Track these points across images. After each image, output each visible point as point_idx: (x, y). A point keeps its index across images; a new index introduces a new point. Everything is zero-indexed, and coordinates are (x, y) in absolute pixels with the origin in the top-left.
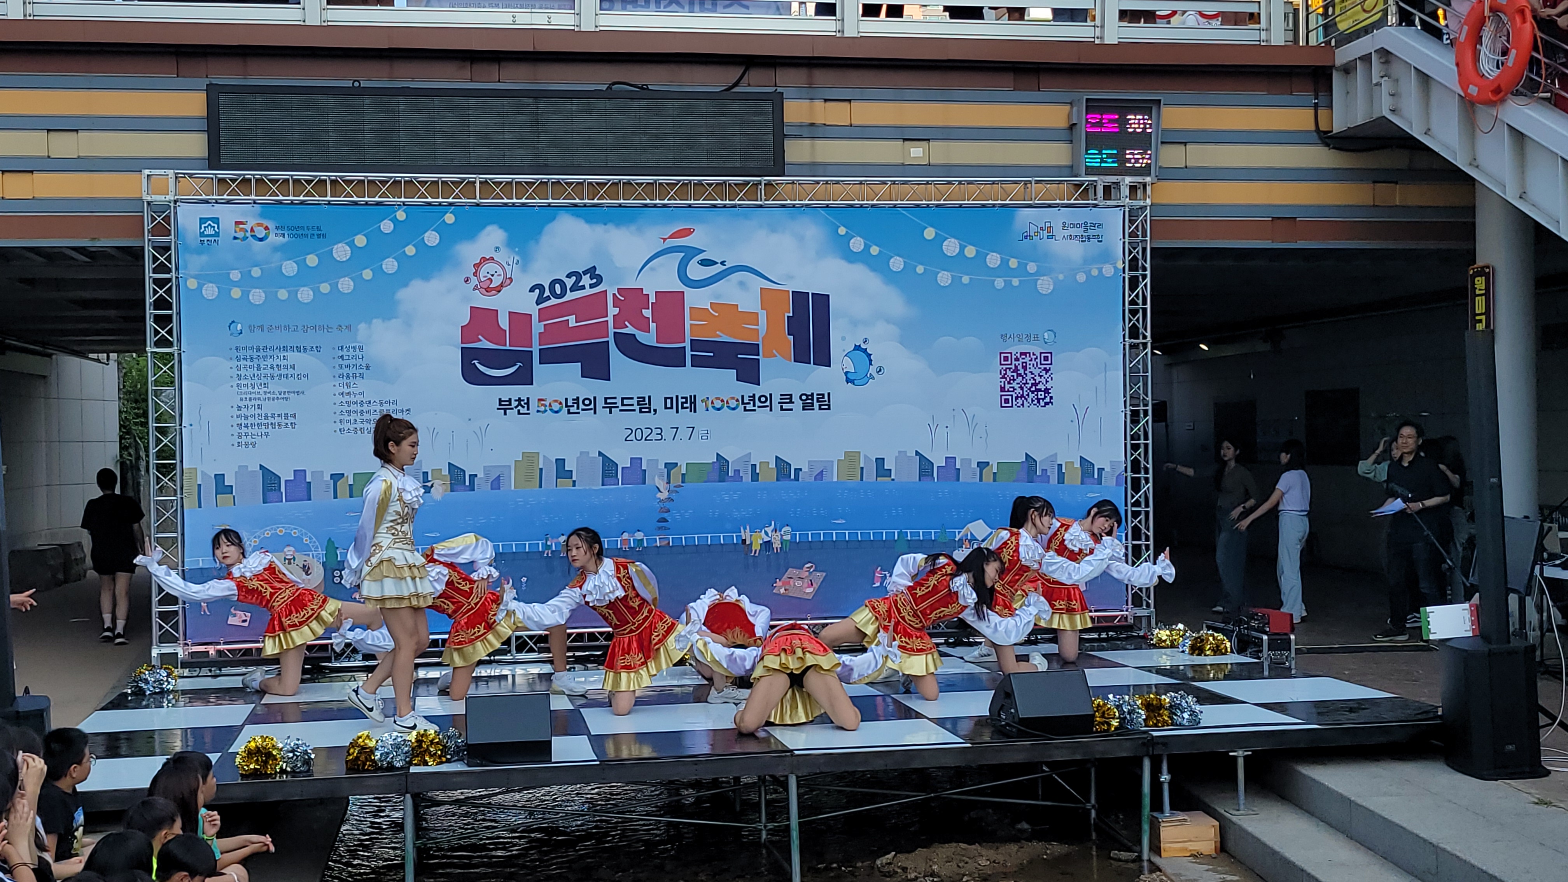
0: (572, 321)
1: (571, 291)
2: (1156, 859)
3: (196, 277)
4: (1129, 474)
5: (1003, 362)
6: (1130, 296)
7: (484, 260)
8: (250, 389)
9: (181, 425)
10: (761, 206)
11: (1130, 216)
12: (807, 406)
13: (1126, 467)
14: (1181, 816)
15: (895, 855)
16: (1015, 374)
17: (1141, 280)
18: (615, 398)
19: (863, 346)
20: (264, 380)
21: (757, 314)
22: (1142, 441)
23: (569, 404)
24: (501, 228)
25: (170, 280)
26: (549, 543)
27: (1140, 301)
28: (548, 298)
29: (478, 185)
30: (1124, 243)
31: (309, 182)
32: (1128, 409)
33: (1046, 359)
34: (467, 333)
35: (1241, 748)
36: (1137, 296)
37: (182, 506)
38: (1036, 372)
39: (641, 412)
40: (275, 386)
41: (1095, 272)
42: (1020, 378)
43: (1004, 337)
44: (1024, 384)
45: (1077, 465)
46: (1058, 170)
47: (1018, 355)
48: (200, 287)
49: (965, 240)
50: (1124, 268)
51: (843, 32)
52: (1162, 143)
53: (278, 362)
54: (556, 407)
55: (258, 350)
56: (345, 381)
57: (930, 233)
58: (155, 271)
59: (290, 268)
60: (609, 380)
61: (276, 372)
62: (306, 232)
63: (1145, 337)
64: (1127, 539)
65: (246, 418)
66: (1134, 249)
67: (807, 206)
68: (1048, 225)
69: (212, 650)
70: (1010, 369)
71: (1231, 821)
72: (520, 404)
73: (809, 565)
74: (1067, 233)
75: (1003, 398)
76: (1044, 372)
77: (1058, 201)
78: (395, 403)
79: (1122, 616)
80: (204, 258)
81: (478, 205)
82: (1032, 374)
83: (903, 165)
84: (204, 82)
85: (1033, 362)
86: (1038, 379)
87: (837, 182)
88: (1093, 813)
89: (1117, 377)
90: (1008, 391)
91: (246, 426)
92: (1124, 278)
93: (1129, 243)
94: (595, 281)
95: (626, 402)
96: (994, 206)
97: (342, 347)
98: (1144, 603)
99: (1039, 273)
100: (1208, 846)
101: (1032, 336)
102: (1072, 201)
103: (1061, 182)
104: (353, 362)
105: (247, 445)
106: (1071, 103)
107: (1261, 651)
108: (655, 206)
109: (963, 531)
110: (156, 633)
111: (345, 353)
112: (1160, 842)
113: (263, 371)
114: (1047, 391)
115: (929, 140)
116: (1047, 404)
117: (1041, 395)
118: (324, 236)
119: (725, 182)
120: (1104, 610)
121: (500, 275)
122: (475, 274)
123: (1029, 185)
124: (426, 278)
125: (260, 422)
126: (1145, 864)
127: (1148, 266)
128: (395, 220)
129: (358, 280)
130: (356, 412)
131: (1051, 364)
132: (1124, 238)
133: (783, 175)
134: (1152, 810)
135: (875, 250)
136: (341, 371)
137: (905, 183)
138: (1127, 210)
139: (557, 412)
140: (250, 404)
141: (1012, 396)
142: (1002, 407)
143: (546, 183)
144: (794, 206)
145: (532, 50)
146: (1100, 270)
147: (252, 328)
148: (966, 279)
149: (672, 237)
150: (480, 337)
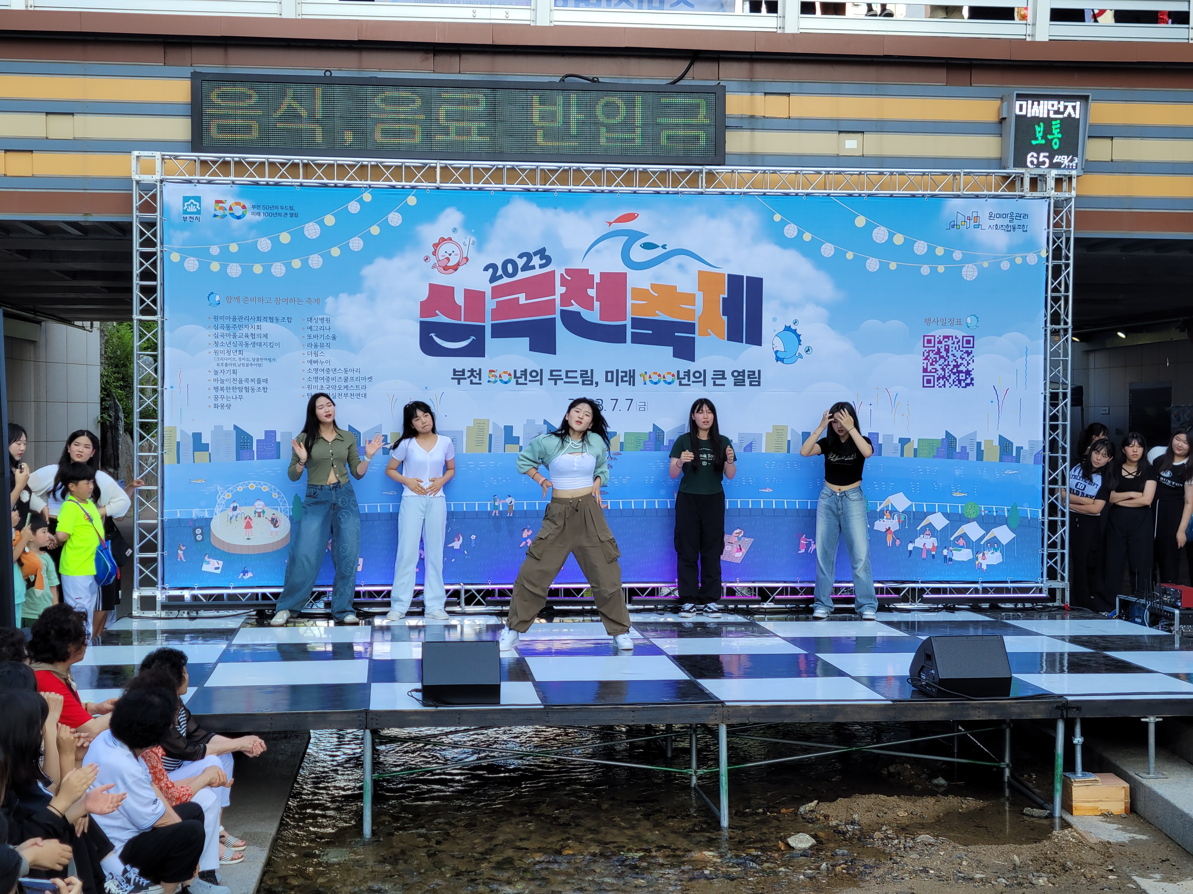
0: (522, 299)
1: (522, 271)
2: (1068, 817)
3: (179, 251)
4: (1047, 453)
5: (926, 345)
6: (1052, 283)
7: (443, 240)
8: (226, 355)
9: (162, 387)
10: (702, 193)
11: (1055, 207)
12: (739, 383)
13: (1044, 447)
14: (1093, 777)
15: (818, 803)
16: (938, 356)
17: (1063, 268)
18: (560, 371)
19: (793, 327)
20: (239, 348)
21: (695, 295)
22: (1060, 422)
23: (518, 375)
24: (458, 210)
25: (155, 254)
26: (497, 504)
27: (1063, 288)
28: (501, 277)
29: (438, 170)
30: (1048, 233)
31: (283, 164)
32: (1048, 391)
33: (968, 342)
34: (426, 308)
35: (1153, 715)
36: (1060, 284)
37: (163, 461)
38: (958, 354)
39: (583, 384)
40: (250, 354)
41: (1019, 261)
42: (942, 360)
43: (928, 321)
44: (947, 366)
45: (996, 443)
46: (987, 162)
47: (941, 338)
48: (183, 259)
49: (893, 229)
50: (1048, 257)
51: (784, 28)
52: (1089, 137)
53: (252, 331)
54: (505, 378)
55: (234, 319)
56: (314, 350)
57: (860, 221)
58: (142, 245)
59: (264, 245)
60: (555, 354)
61: (250, 340)
62: (280, 211)
63: (1066, 323)
64: (1043, 515)
65: (222, 382)
66: (1059, 238)
67: (745, 193)
68: (975, 214)
69: (187, 594)
70: (933, 351)
71: (1141, 783)
72: (472, 375)
73: (738, 531)
74: (993, 223)
75: (925, 378)
76: (965, 355)
77: (985, 192)
78: (358, 371)
79: (1037, 588)
80: (186, 234)
81: (438, 188)
82: (954, 356)
83: (838, 156)
84: (188, 71)
85: (956, 345)
86: (960, 361)
87: (774, 172)
88: (1007, 772)
89: (1038, 361)
90: (930, 372)
91: (222, 389)
92: (1047, 266)
93: (1054, 233)
94: (544, 261)
95: (570, 374)
96: (923, 196)
97: (311, 319)
98: (1059, 576)
99: (965, 261)
100: (1118, 806)
101: (955, 321)
102: (999, 193)
103: (988, 174)
104: (320, 333)
105: (222, 406)
106: (1002, 98)
107: (1173, 625)
108: (602, 192)
109: (884, 502)
110: (137, 578)
111: (313, 324)
112: (1072, 801)
113: (238, 340)
114: (968, 373)
115: (863, 132)
116: (967, 385)
117: (962, 376)
118: (296, 216)
119: (668, 170)
120: (1020, 582)
121: (457, 255)
122: (434, 253)
123: (957, 177)
124: (389, 255)
125: (234, 385)
126: (1057, 821)
127: (1071, 255)
128: (361, 202)
129: (327, 257)
130: (323, 378)
131: (973, 347)
132: (1048, 228)
133: (724, 165)
134: (1065, 770)
135: (807, 237)
136: (310, 341)
137: (840, 173)
138: (1052, 201)
139: (506, 383)
140: (226, 369)
141: (934, 376)
142: (924, 387)
143: (502, 169)
144: (733, 194)
145: (491, 43)
146: (1024, 258)
147: (229, 299)
148: (893, 266)
149: (619, 220)
150: (437, 312)
